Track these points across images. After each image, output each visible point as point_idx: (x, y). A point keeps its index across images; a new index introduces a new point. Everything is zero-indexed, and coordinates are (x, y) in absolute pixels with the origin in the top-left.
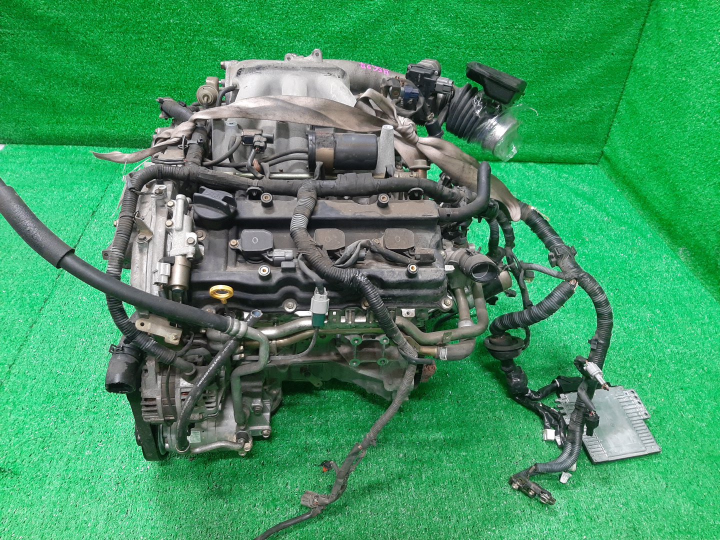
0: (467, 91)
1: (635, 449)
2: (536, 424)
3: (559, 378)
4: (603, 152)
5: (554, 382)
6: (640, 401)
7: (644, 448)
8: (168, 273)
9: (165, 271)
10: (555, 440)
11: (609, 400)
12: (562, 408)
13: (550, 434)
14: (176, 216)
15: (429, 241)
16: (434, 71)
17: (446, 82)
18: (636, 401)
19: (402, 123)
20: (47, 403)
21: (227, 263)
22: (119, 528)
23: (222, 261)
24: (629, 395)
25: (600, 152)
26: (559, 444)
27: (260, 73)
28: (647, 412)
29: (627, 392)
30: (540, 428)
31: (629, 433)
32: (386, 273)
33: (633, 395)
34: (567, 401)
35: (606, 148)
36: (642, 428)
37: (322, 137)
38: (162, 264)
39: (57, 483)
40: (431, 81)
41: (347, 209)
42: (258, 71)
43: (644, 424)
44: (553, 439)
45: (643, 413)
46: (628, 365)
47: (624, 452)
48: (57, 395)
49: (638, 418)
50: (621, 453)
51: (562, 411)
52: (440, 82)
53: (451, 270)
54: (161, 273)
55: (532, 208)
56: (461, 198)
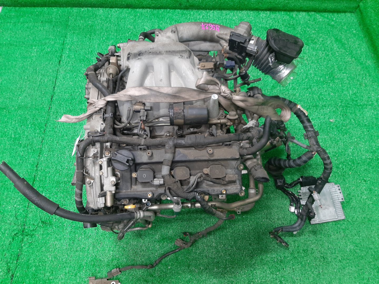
0: (266, 47)
1: (333, 218)
2: (287, 202)
3: (302, 177)
4: (359, 6)
5: (299, 179)
6: (341, 192)
7: (337, 217)
8: (104, 202)
9: (102, 202)
10: (294, 212)
11: (325, 191)
12: (300, 196)
13: (293, 209)
14: (104, 168)
15: (234, 165)
16: (246, 39)
17: (253, 48)
18: (339, 191)
19: (223, 90)
20: (58, 187)
21: (131, 185)
22: (99, 251)
23: (129, 184)
24: (336, 188)
25: (357, 5)
26: (296, 214)
27: (141, 59)
28: (343, 198)
29: (335, 186)
30: (288, 203)
31: (332, 209)
32: (210, 191)
33: (338, 188)
34: (304, 191)
35: (361, 4)
36: (338, 206)
37: (177, 113)
38: (101, 198)
39: (69, 229)
40: (243, 46)
41: (192, 154)
42: (139, 57)
43: (340, 204)
44: (293, 211)
45: (341, 198)
46: (341, 166)
47: (327, 219)
48: (62, 183)
49: (338, 201)
50: (325, 219)
51: (300, 197)
52: (249, 48)
53: (245, 173)
54: (101, 203)
55: (299, 107)
56: (254, 138)
